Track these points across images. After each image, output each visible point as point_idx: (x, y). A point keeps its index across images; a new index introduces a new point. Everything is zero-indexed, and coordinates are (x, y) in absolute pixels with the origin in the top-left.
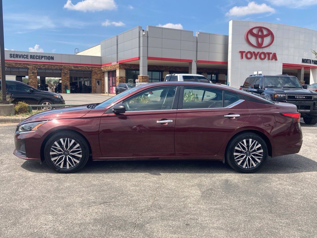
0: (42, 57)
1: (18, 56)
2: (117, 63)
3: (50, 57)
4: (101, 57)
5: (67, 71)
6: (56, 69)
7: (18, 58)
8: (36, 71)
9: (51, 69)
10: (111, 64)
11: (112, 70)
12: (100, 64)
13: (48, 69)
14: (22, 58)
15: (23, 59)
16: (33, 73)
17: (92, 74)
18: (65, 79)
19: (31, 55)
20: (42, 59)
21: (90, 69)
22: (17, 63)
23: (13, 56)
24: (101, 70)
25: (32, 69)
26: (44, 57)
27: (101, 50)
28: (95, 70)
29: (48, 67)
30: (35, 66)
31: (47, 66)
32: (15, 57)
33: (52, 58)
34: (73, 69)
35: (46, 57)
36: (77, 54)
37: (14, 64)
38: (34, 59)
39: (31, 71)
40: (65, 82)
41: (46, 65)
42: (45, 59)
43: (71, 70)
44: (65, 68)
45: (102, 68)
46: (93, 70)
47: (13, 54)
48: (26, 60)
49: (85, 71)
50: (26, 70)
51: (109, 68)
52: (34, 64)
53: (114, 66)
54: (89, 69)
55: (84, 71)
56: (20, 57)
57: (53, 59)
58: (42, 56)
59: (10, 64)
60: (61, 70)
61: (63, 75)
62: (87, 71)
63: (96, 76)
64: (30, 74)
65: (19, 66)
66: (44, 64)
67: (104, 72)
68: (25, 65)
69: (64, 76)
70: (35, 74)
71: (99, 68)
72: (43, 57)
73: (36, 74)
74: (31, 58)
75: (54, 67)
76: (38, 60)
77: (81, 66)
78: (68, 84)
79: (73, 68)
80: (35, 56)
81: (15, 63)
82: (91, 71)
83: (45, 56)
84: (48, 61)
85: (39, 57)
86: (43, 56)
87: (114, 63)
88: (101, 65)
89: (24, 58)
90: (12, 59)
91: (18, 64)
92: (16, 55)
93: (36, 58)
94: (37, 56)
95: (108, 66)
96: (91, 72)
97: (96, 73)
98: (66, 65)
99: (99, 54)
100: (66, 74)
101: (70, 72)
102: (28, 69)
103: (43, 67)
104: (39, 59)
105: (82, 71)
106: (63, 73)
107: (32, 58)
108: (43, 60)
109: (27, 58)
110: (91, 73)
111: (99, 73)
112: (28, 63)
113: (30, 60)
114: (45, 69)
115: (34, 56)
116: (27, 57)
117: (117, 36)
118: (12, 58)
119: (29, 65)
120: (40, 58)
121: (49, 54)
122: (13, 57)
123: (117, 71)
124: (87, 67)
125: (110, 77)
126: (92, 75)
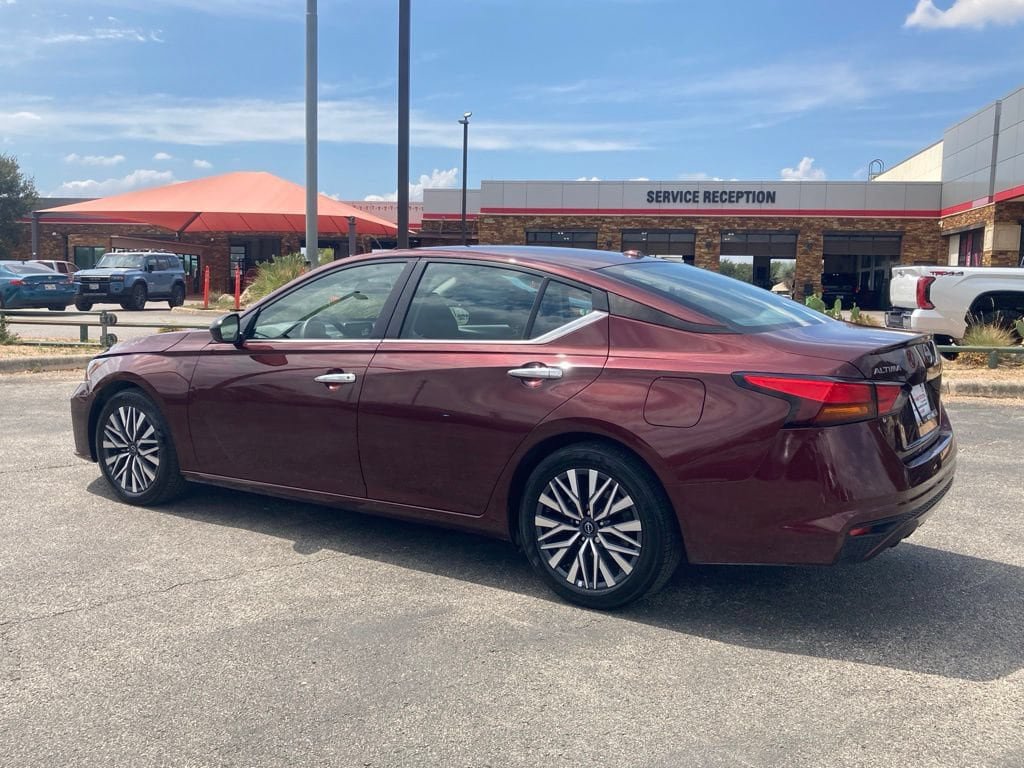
0: (740, 195)
1: (671, 197)
2: (990, 200)
3: (762, 192)
4: (940, 185)
5: (814, 235)
6: (781, 232)
7: (669, 201)
8: (717, 241)
9: (764, 232)
10: (969, 205)
11: (972, 228)
12: (936, 208)
13: (756, 232)
14: (681, 201)
15: (683, 206)
16: (709, 245)
17: (903, 243)
18: (808, 264)
19: (706, 193)
20: (737, 201)
21: (898, 227)
22: (665, 217)
23: (657, 197)
24: (939, 230)
25: (708, 233)
26: (745, 196)
27: (944, 158)
28: (916, 230)
29: (755, 225)
30: (716, 226)
31: (751, 224)
32: (662, 199)
33: (771, 197)
34: (836, 231)
35: (751, 196)
36: (877, 180)
37: (656, 221)
38: (714, 201)
39: (704, 239)
40: (808, 272)
41: (749, 219)
42: (748, 201)
43: (829, 234)
44: (810, 228)
45: (941, 223)
46: (909, 231)
47: (658, 192)
48: (691, 206)
49: (877, 236)
50: (688, 238)
51: (964, 222)
52: (715, 219)
53: (978, 213)
54: (893, 227)
55: (873, 237)
56: (675, 201)
57: (773, 201)
58: (738, 192)
59: (645, 223)
60: (795, 233)
61: (801, 248)
62: (887, 235)
63: (917, 252)
64: (700, 248)
65: (671, 227)
66: (744, 217)
67: (947, 238)
68: (688, 223)
69: (805, 252)
70: (714, 249)
71: (929, 223)
72: (742, 197)
73: (718, 250)
74: (705, 201)
75: (775, 224)
76: (727, 206)
77: (866, 220)
78: (817, 278)
79: (836, 226)
80: (719, 195)
81: (661, 217)
82: (900, 235)
83: (748, 193)
84: (756, 206)
85: (730, 197)
86: (741, 193)
87: (981, 203)
88: (939, 213)
89: (686, 201)
90: (654, 206)
91: (669, 221)
92: (665, 192)
93: (721, 199)
94: (725, 193)
95: (961, 215)
96: (900, 237)
97: (917, 240)
98: (813, 218)
99: (936, 176)
100: (810, 246)
101: (827, 238)
102: (695, 233)
103: (738, 225)
104: (730, 201)
105: (867, 234)
106: (801, 243)
107: (709, 201)
108: (742, 205)
109: (695, 201)
110: (899, 243)
111: (929, 242)
112: (695, 218)
113: (702, 205)
114: (747, 233)
115: (714, 192)
116: (695, 197)
117: (998, 105)
118: (654, 202)
119: (699, 223)
120: (734, 199)
121: (762, 183)
122: (657, 201)
123: (986, 229)
124: (886, 220)
125: (966, 254)
126: (902, 249)
